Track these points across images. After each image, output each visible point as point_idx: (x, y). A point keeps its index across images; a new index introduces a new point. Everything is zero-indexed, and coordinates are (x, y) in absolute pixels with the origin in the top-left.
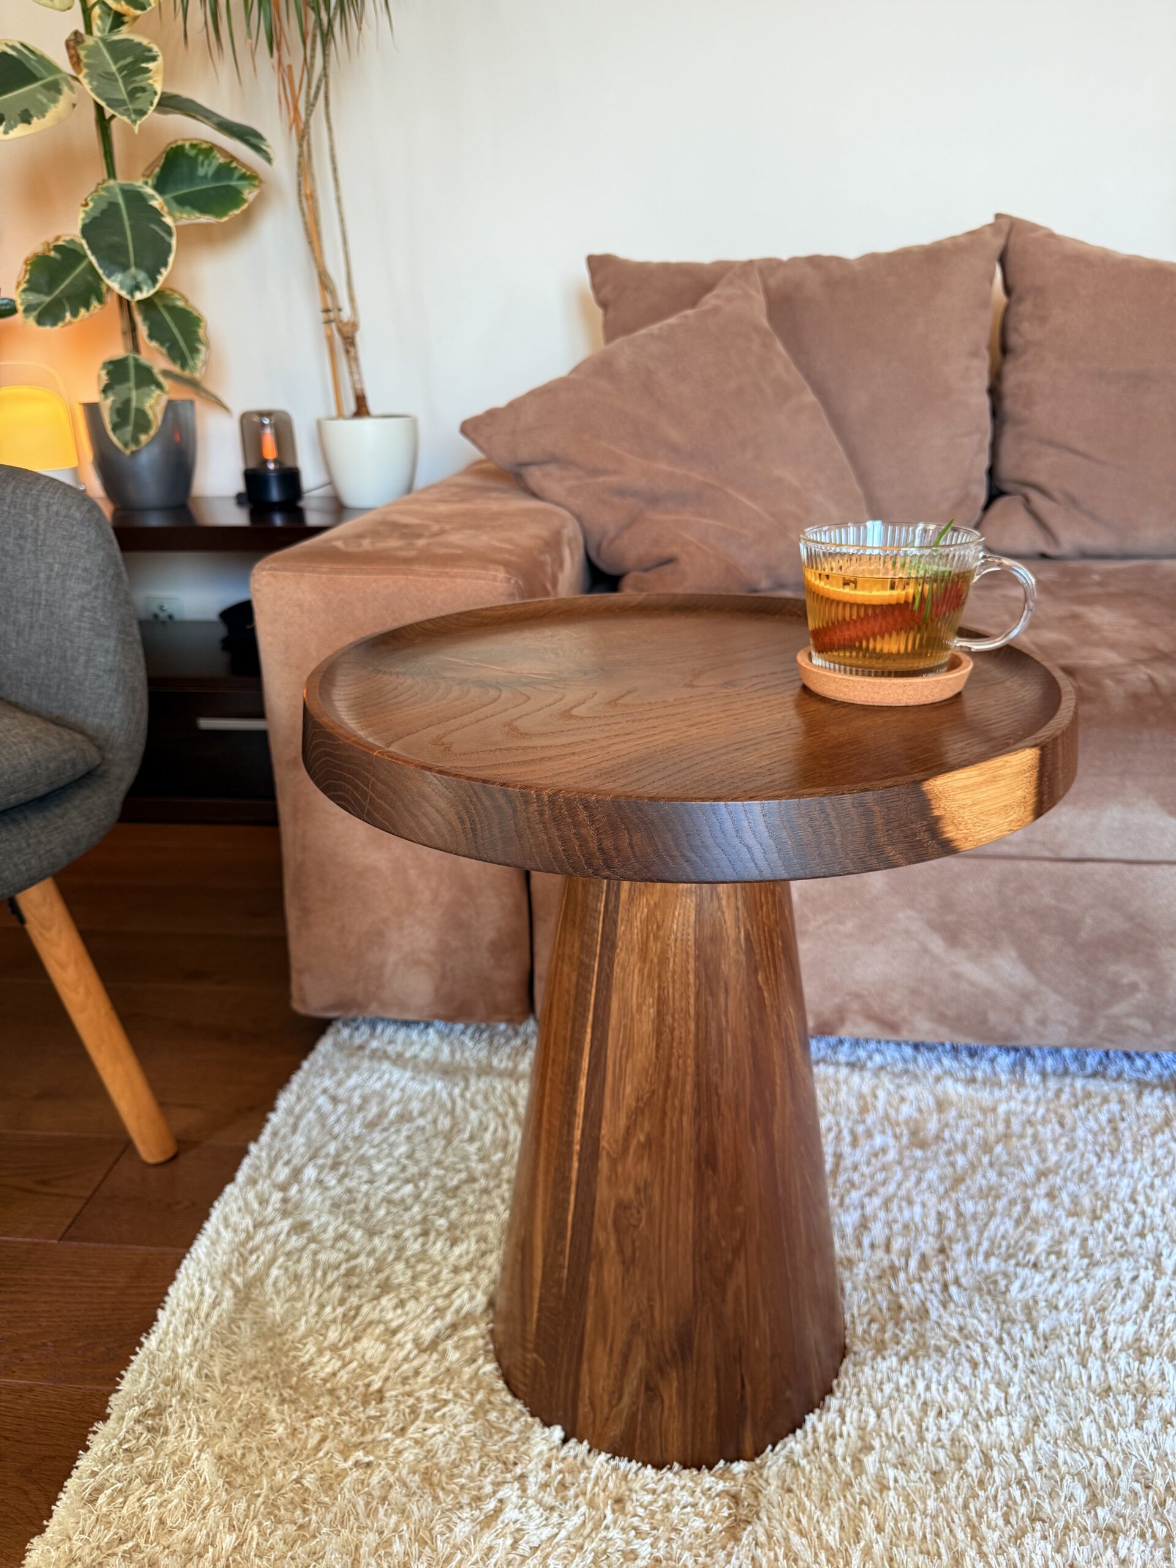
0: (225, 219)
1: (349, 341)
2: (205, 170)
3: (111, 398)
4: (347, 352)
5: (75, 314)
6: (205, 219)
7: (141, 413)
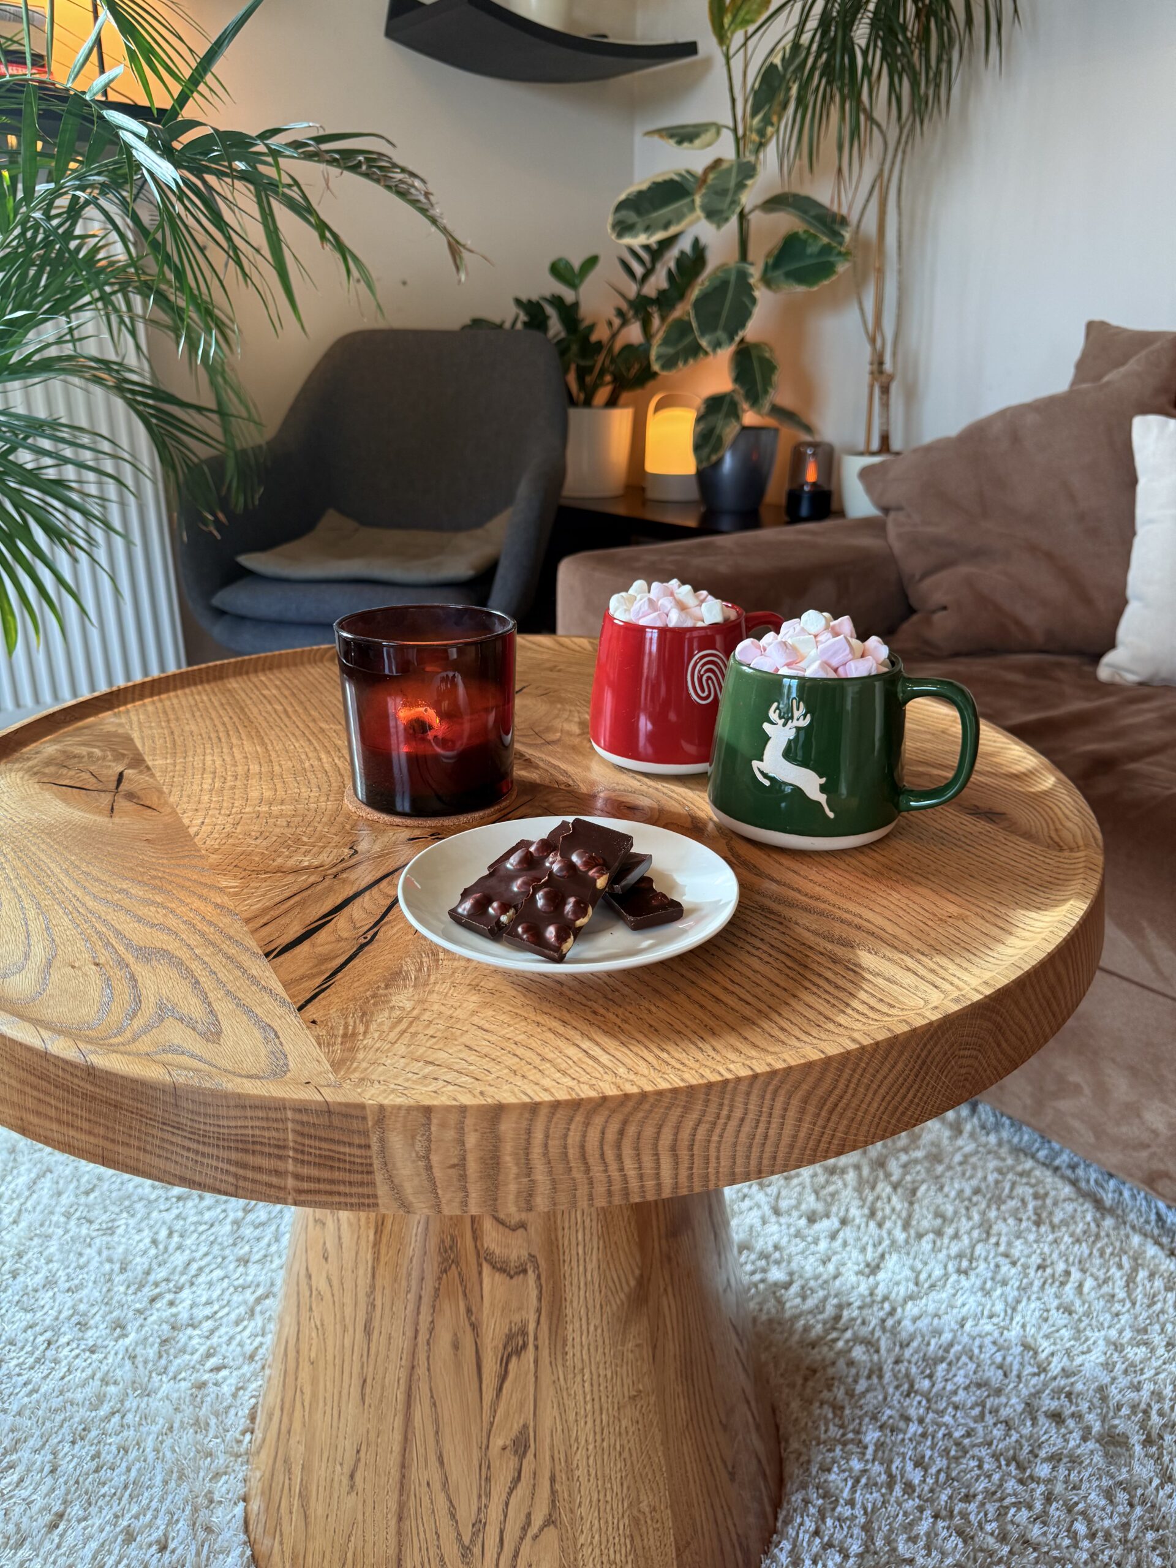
0: (815, 288)
1: (885, 390)
2: (812, 249)
3: (702, 426)
4: (881, 399)
5: (686, 362)
6: (800, 289)
7: (720, 439)
